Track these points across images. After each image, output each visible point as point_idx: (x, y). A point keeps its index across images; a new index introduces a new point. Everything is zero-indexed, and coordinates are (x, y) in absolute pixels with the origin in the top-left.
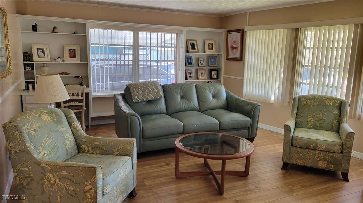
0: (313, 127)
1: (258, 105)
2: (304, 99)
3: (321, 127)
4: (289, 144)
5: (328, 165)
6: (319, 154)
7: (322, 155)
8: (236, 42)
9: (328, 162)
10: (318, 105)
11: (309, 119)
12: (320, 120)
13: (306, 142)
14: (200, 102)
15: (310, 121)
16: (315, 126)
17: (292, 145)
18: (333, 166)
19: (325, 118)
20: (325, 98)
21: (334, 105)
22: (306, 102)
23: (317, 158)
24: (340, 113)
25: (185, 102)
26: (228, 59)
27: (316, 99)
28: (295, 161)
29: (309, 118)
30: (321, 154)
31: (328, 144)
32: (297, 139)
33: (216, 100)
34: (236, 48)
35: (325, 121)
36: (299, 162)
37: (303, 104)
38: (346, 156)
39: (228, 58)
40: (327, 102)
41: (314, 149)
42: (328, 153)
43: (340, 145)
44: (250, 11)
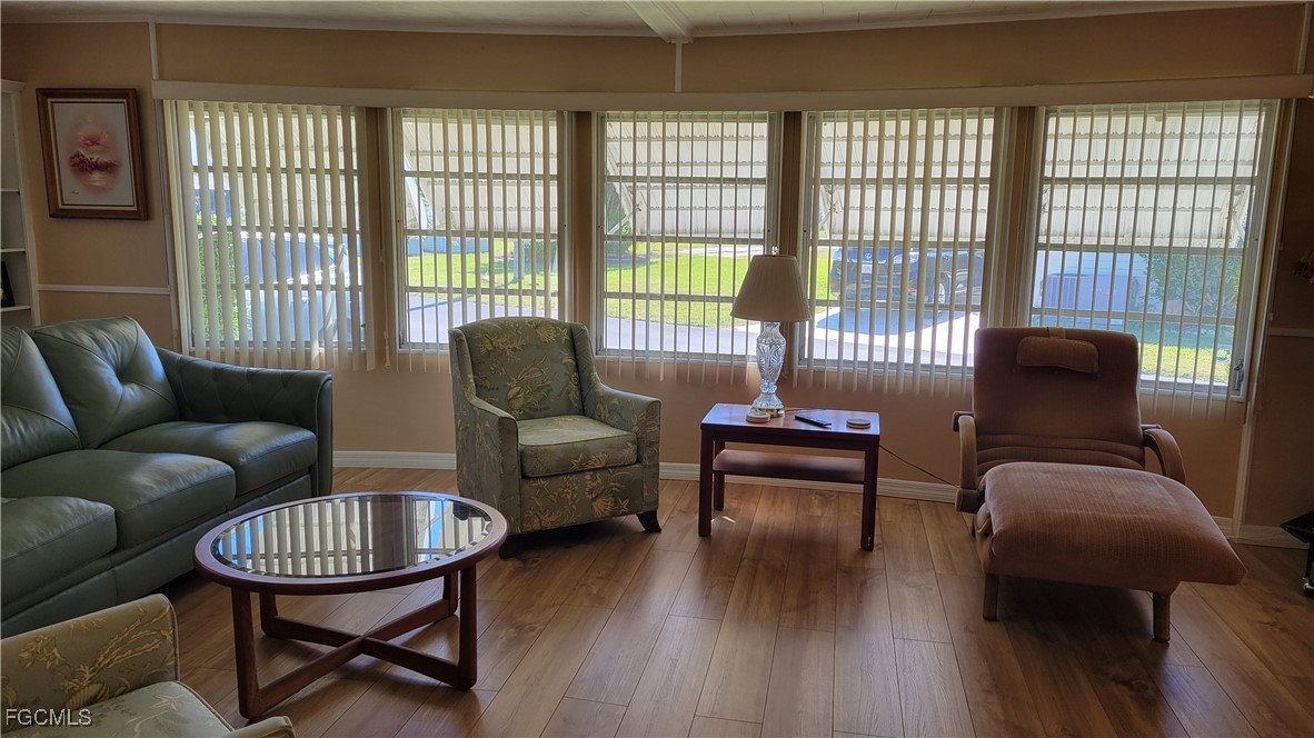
0: (525, 413)
1: (326, 378)
2: (480, 336)
3: (545, 409)
4: (517, 474)
5: (615, 502)
6: (594, 479)
7: (600, 481)
8: (102, 141)
9: (615, 495)
10: (522, 346)
11: (511, 393)
12: (539, 390)
13: (562, 455)
14: (78, 408)
15: (514, 397)
16: (531, 409)
17: (524, 476)
18: (627, 501)
19: (549, 382)
20: (531, 323)
21: (558, 339)
22: (491, 342)
23: (590, 492)
24: (576, 360)
25: (21, 420)
26: (60, 214)
27: (511, 329)
28: (536, 521)
29: (510, 388)
30: (596, 479)
31: (611, 446)
32: (536, 452)
33: (135, 386)
34: (108, 168)
35: (551, 390)
36: (550, 519)
37: (483, 351)
38: (650, 467)
39: (61, 207)
40: (542, 333)
41: (581, 471)
42: (611, 471)
43: (633, 443)
44: (162, 20)
